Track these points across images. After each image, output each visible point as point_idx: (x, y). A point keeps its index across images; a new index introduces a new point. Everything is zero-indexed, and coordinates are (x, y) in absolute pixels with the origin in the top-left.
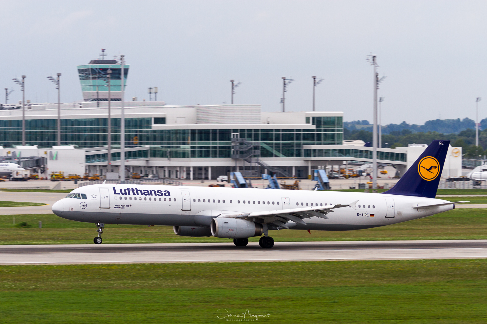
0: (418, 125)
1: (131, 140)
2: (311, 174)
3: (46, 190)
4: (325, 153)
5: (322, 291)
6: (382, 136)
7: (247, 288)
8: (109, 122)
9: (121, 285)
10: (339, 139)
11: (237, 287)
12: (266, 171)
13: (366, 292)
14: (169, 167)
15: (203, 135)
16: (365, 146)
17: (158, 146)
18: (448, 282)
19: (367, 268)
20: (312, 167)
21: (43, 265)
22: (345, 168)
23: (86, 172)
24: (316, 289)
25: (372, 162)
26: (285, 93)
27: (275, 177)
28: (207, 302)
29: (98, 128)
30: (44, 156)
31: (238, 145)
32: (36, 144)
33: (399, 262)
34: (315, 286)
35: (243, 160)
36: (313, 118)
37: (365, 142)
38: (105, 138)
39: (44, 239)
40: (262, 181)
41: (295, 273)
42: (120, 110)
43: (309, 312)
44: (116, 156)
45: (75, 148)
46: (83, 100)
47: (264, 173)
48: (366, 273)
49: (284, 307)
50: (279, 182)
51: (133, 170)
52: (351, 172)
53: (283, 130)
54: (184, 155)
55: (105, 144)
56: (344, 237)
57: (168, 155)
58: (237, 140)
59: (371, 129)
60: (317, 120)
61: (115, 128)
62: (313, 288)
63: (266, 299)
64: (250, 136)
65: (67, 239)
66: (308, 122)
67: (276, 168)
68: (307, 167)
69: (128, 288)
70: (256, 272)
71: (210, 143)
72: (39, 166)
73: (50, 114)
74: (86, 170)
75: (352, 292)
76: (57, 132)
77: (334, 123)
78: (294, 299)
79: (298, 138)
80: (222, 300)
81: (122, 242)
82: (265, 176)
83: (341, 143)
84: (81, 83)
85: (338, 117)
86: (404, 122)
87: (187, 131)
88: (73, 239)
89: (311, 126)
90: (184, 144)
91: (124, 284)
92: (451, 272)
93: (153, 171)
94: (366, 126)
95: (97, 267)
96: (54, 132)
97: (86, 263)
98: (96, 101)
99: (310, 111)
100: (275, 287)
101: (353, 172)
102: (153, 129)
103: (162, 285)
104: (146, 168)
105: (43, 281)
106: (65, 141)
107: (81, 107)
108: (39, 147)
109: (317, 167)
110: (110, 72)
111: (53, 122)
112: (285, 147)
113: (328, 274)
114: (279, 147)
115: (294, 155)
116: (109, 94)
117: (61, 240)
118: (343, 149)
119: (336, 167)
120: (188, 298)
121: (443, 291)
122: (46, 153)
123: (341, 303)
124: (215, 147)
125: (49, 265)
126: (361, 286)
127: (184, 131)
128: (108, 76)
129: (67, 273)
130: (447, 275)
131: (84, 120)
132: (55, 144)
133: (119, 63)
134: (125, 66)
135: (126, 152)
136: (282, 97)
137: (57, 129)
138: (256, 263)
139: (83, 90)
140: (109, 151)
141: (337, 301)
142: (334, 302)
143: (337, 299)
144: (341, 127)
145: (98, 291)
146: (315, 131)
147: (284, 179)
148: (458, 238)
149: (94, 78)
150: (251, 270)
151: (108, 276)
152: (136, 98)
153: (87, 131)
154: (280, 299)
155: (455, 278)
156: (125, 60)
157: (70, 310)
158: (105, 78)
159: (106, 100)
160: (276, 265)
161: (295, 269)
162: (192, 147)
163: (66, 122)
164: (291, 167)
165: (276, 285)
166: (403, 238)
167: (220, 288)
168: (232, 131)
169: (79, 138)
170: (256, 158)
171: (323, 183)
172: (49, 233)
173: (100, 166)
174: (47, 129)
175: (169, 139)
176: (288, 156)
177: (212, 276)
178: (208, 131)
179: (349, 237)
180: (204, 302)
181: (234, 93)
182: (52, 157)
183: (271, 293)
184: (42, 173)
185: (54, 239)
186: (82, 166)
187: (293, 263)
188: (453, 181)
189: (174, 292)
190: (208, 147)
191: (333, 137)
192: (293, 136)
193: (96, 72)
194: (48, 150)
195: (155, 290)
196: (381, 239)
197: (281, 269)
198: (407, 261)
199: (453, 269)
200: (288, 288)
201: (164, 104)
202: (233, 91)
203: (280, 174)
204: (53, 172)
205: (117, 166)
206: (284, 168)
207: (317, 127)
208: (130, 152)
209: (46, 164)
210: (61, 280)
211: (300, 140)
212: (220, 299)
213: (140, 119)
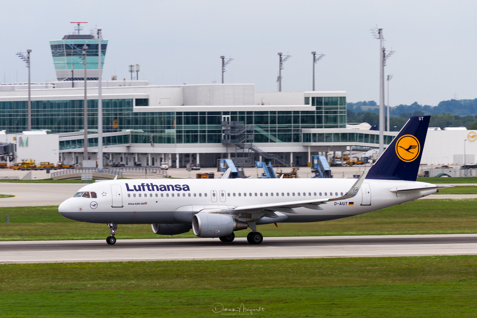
0: (431, 106)
1: (110, 123)
2: (311, 161)
3: (15, 180)
4: (326, 137)
5: (320, 292)
6: (391, 119)
7: (235, 288)
8: (86, 104)
9: (96, 286)
10: (341, 121)
11: (224, 287)
12: (261, 157)
13: (369, 293)
14: (152, 154)
15: (190, 119)
16: (371, 129)
17: (141, 130)
18: (460, 281)
19: (370, 265)
20: (312, 153)
21: (9, 264)
22: (349, 155)
23: (60, 160)
24: (313, 290)
25: (378, 148)
26: (282, 70)
27: (270, 165)
28: (191, 304)
29: (73, 111)
30: (13, 142)
31: (229, 128)
32: (4, 129)
33: (405, 259)
34: (312, 286)
35: (235, 146)
36: (313, 99)
37: (371, 125)
38: (81, 122)
39: (11, 235)
40: (256, 169)
41: (289, 272)
42: (97, 91)
43: (305, 315)
44: (93, 142)
45: (48, 133)
46: (57, 80)
47: (259, 160)
48: (369, 271)
49: (276, 310)
50: (275, 170)
51: (113, 158)
52: (356, 159)
53: (279, 112)
54: (169, 140)
55: (81, 128)
56: (345, 231)
57: (151, 140)
58: (228, 123)
59: (378, 110)
60: (317, 101)
61: (92, 110)
62: (309, 288)
63: (256, 301)
64: (242, 119)
65: (36, 235)
66: (307, 103)
67: (272, 155)
68: (306, 154)
69: (103, 289)
70: (246, 271)
71: (199, 127)
72: (7, 153)
73: (20, 96)
74: (60, 157)
75: (353, 293)
76: (27, 115)
77: (336, 104)
78: (288, 301)
79: (296, 121)
80: (208, 302)
81: (98, 238)
82: (259, 163)
83: (344, 127)
84: (54, 61)
85: (341, 97)
86: (416, 103)
87: (173, 113)
88: (43, 235)
89: (311, 108)
90: (169, 128)
91: (99, 284)
92: (464, 270)
93: (135, 158)
94: (372, 108)
95: (69, 266)
96: (24, 115)
97: (56, 261)
98: (70, 80)
99: (310, 91)
100: (267, 287)
101: (358, 159)
102: (134, 111)
103: (141, 285)
104: (127, 155)
105: (8, 281)
106: (37, 125)
107: (54, 87)
108: (7, 133)
109: (317, 154)
110: (87, 47)
111: (24, 104)
112: (282, 131)
113: (326, 273)
114: (275, 131)
115: (292, 140)
116: (85, 72)
117: (29, 236)
118: (347, 133)
119: (339, 154)
120: (170, 300)
121: (454, 291)
122: (15, 139)
123: (341, 305)
124: (204, 131)
125: (15, 264)
126: (363, 286)
127: (169, 113)
128: (84, 52)
129: (35, 273)
130: (460, 273)
131: (57, 102)
132: (25, 129)
133: (96, 37)
134: (102, 41)
135: (104, 138)
136: (279, 76)
137: (27, 111)
138: (247, 260)
139: (56, 68)
140: (85, 137)
141: (336, 303)
142: (333, 304)
143: (337, 300)
144: (344, 108)
145: (69, 293)
146: (316, 112)
147: (281, 166)
148: (473, 232)
149: (69, 55)
150: (241, 269)
151: (80, 276)
152: (116, 76)
153: (60, 114)
154: (272, 301)
155: (469, 277)
156: (102, 34)
157: (38, 314)
158: (80, 55)
159: (82, 79)
160: (268, 262)
161: (290, 267)
162: (177, 132)
163: (38, 104)
164: (289, 154)
165: (269, 285)
166: (411, 232)
167: (205, 289)
168: (222, 113)
169: (52, 122)
170: (250, 143)
171: (323, 172)
172: (17, 228)
173: (75, 153)
174: (17, 112)
175: (153, 123)
176: (285, 141)
177: (197, 275)
178: (196, 113)
179: (351, 231)
180: (188, 305)
181: (224, 71)
182: (21, 143)
183: (263, 294)
184: (10, 161)
185: (22, 235)
186: (56, 154)
187: (288, 260)
188: (468, 168)
189: (154, 293)
190: (196, 131)
191: (335, 120)
192: (291, 118)
193: (71, 49)
194: (18, 136)
195: (133, 292)
196: (387, 233)
197: (274, 267)
198: (415, 258)
199: (466, 266)
200: (282, 288)
201: (146, 84)
202: (223, 69)
203: (276, 161)
204: (23, 160)
205: (95, 153)
206: (281, 155)
207: (317, 108)
208: (109, 138)
209: (16, 151)
210: (29, 281)
211: (299, 123)
212: (206, 301)
213: (120, 101)
